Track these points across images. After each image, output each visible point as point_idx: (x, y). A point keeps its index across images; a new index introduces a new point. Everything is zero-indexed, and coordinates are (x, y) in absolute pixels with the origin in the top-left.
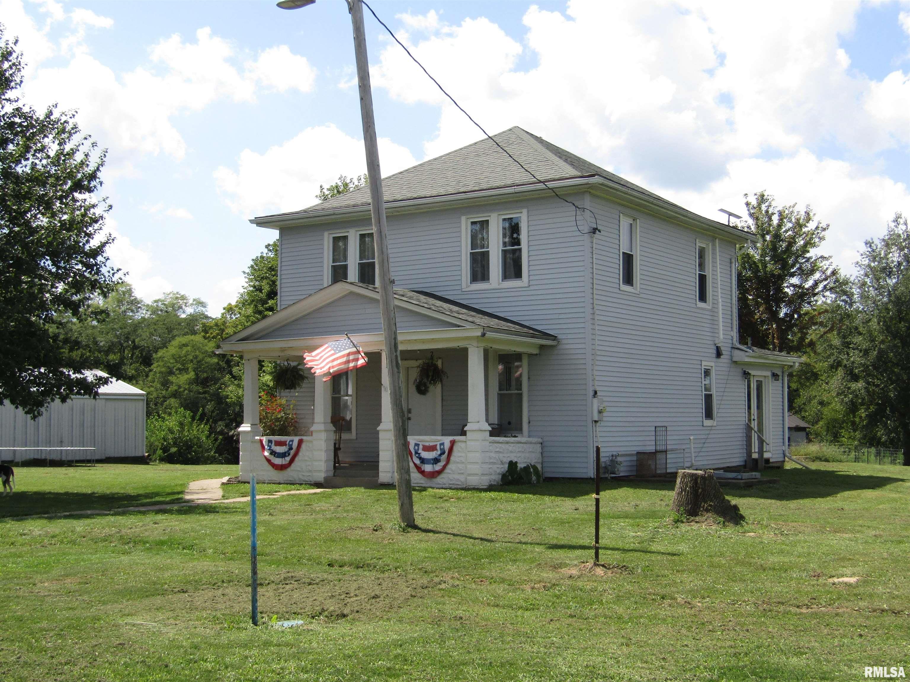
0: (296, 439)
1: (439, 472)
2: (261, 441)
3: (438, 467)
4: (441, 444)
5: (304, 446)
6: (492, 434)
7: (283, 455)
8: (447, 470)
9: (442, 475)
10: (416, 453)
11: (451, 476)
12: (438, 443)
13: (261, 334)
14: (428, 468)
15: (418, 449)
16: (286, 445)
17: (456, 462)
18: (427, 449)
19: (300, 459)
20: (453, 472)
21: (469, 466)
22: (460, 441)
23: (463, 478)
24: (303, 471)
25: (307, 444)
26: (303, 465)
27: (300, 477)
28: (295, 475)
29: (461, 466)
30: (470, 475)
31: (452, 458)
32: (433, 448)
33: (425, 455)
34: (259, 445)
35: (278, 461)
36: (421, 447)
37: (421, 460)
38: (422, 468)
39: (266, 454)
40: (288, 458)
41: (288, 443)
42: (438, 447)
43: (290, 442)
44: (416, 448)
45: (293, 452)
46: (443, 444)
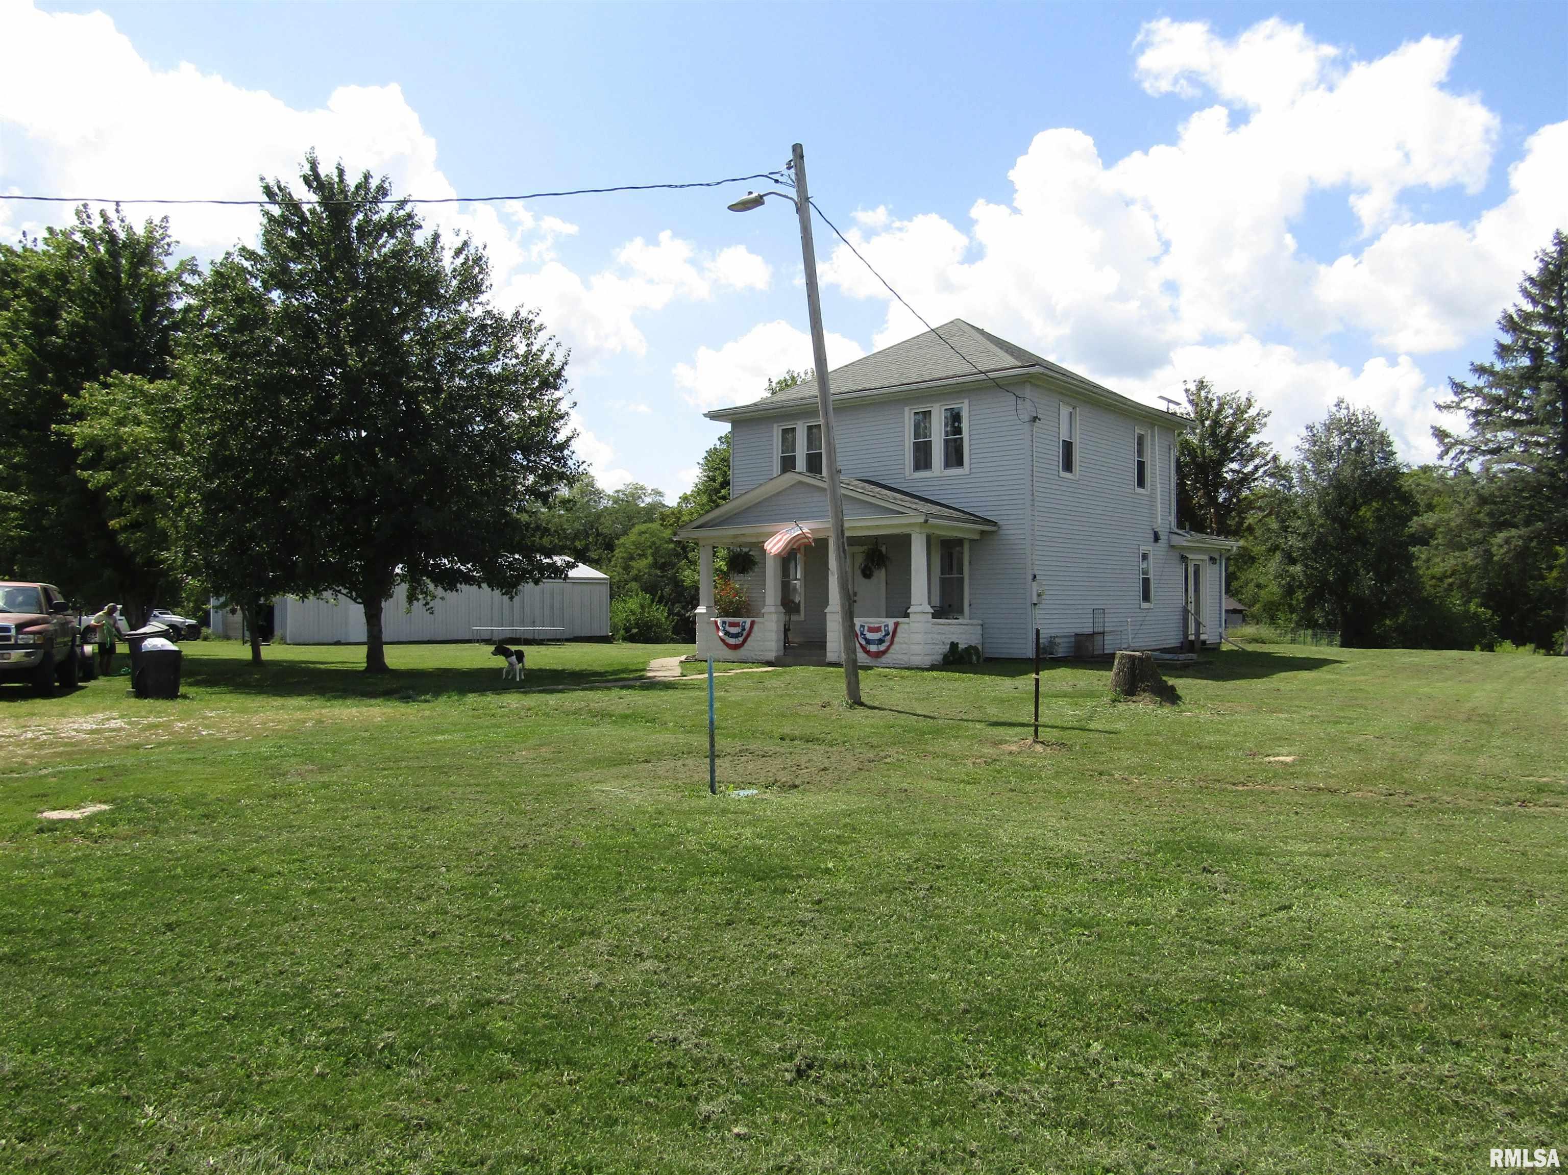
0: (748, 621)
1: (884, 653)
2: (716, 622)
3: (882, 647)
4: (885, 626)
5: (756, 627)
6: (934, 616)
7: (736, 636)
8: (891, 651)
9: (887, 655)
10: (862, 634)
11: (895, 656)
12: (883, 625)
13: (716, 522)
14: (873, 648)
15: (864, 630)
16: (740, 626)
17: (900, 643)
18: (872, 630)
19: (753, 639)
20: (897, 652)
21: (912, 646)
22: (904, 623)
23: (906, 658)
24: (755, 651)
25: (759, 625)
26: (755, 645)
27: (753, 656)
28: (748, 654)
29: (904, 646)
30: (913, 655)
31: (896, 639)
32: (878, 630)
33: (870, 636)
34: (714, 626)
35: (732, 641)
36: (866, 628)
37: (866, 641)
38: (867, 648)
39: (721, 634)
40: (741, 638)
41: (742, 624)
42: (883, 628)
43: (744, 623)
44: (862, 629)
45: (746, 633)
46: (887, 625)
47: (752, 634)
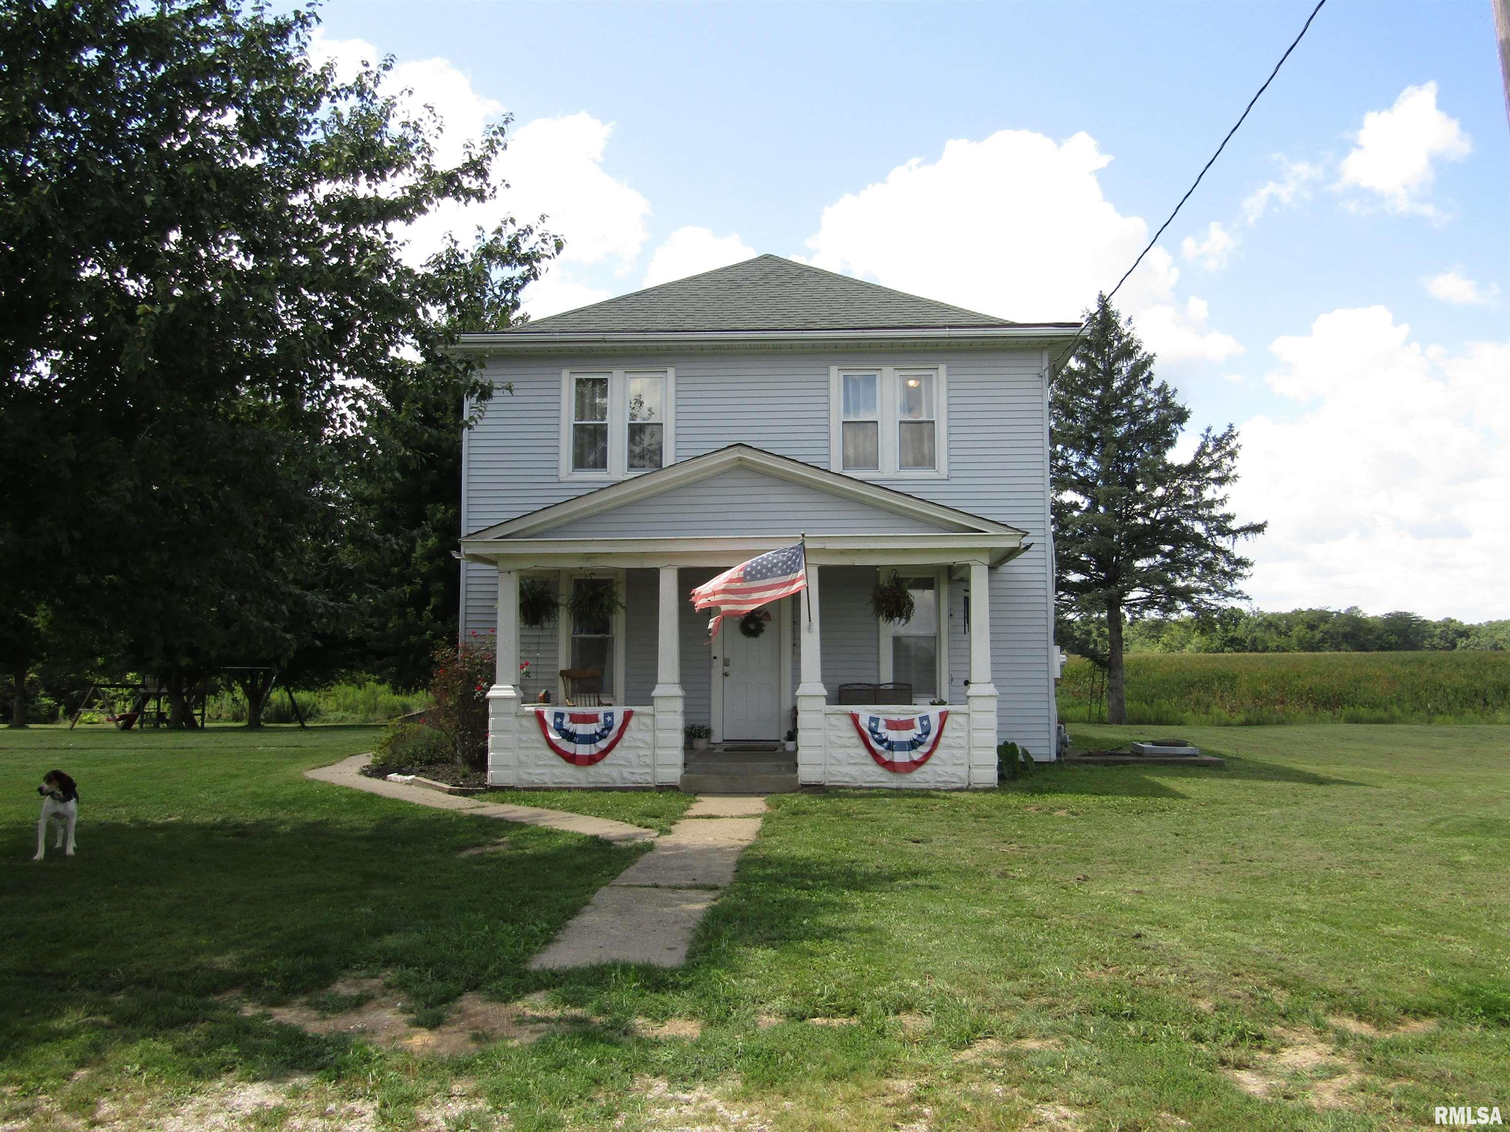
0: (619, 713)
1: (918, 764)
2: (539, 716)
3: (916, 755)
4: (921, 719)
5: (633, 722)
7: (590, 739)
8: (932, 760)
9: (923, 768)
10: (873, 732)
11: (938, 769)
12: (917, 717)
13: (541, 529)
14: (900, 757)
15: (877, 726)
16: (597, 721)
17: (950, 747)
18: (893, 725)
19: (625, 744)
20: (944, 763)
21: (975, 752)
22: (957, 713)
23: (962, 772)
24: (631, 766)
25: (641, 718)
26: (632, 755)
27: (626, 775)
28: (614, 773)
29: (958, 753)
30: (977, 766)
31: (942, 740)
32: (908, 725)
33: (893, 736)
34: (533, 724)
35: (583, 750)
36: (882, 723)
37: (885, 744)
38: (887, 757)
39: (554, 736)
40: (603, 744)
41: (601, 717)
42: (917, 723)
43: (606, 715)
44: (873, 724)
45: (613, 734)
46: (926, 718)
47: (626, 735)
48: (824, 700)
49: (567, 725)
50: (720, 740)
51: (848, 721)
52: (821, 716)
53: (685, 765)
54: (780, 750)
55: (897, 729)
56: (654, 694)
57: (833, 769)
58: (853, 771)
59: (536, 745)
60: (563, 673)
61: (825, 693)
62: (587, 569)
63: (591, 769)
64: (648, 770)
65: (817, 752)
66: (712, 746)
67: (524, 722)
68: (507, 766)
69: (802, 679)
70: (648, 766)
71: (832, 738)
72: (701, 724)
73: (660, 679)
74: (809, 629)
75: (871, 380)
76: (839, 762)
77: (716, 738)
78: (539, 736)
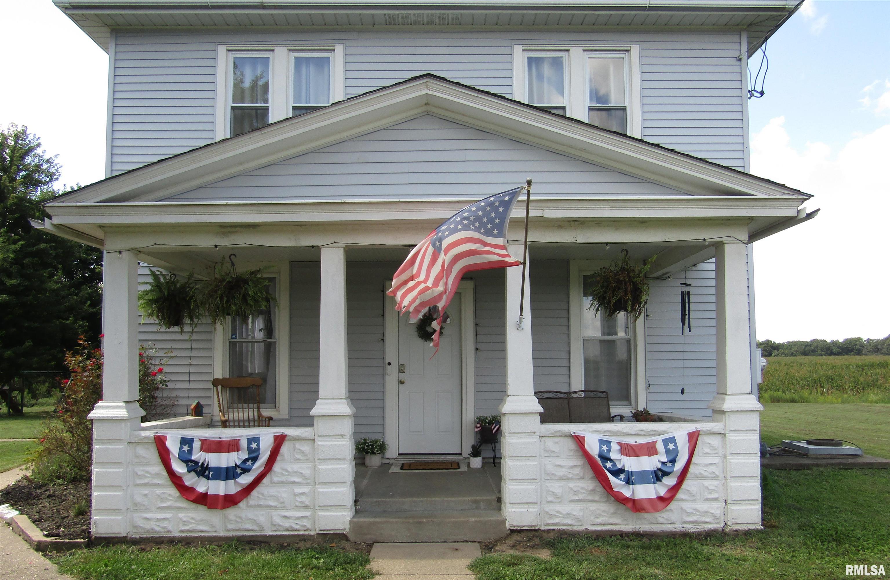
0: (267, 437)
1: (663, 500)
2: (161, 441)
3: (660, 489)
4: (665, 441)
7: (228, 473)
8: (680, 495)
9: (670, 506)
10: (605, 458)
11: (688, 507)
12: (659, 439)
15: (609, 451)
16: (238, 448)
18: (629, 450)
19: (276, 479)
20: (693, 498)
21: (734, 484)
22: (710, 433)
23: (716, 509)
24: (284, 508)
25: (298, 445)
26: (283, 493)
27: (277, 520)
28: (262, 517)
29: (710, 484)
30: (736, 502)
31: (692, 469)
32: (649, 449)
33: (631, 463)
34: (152, 453)
35: (218, 487)
36: (615, 447)
37: (622, 476)
38: (627, 492)
39: (179, 468)
40: (245, 480)
41: (244, 443)
42: (660, 447)
43: (250, 441)
44: (605, 448)
45: (258, 466)
46: (672, 440)
47: (277, 467)
48: (538, 419)
49: (198, 455)
50: (395, 455)
51: (571, 444)
52: (534, 439)
53: (356, 501)
54: (463, 468)
55: (636, 455)
56: (313, 412)
57: (549, 508)
58: (576, 510)
59: (157, 481)
60: (216, 383)
61: (541, 410)
62: (225, 247)
63: (232, 513)
64: (308, 513)
65: (532, 487)
66: (387, 461)
67: (141, 451)
68: (116, 511)
69: (510, 391)
70: (307, 507)
71: (550, 468)
72: (374, 437)
73: (322, 393)
74: (519, 326)
75: (557, 63)
76: (559, 499)
77: (392, 452)
78: (160, 469)
